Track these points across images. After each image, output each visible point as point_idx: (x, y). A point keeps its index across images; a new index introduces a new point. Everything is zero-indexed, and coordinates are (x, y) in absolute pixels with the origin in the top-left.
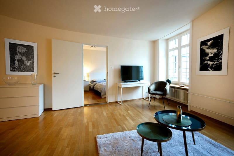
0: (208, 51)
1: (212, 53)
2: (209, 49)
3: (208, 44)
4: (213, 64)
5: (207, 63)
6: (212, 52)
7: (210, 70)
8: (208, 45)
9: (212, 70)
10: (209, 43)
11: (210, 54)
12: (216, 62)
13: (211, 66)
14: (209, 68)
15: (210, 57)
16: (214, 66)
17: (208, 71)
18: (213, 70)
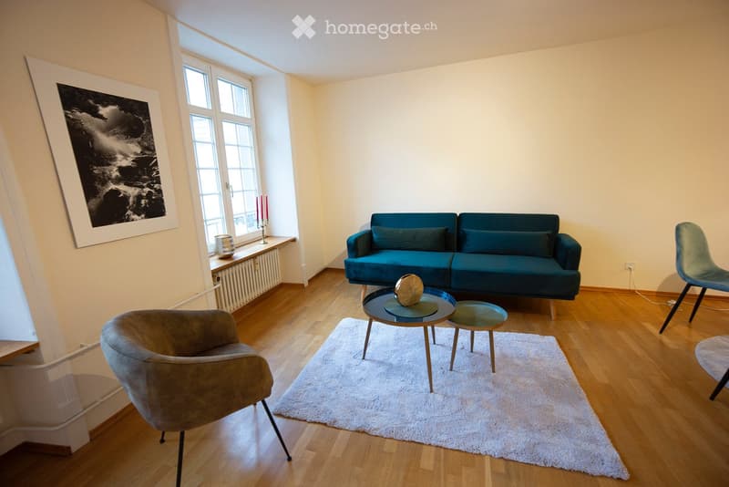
0: (108, 142)
1: (126, 156)
2: (112, 138)
3: (100, 112)
4: (139, 197)
5: (117, 192)
6: (126, 151)
7: (135, 217)
8: (101, 117)
9: (139, 215)
10: (104, 111)
11: (119, 157)
12: (147, 189)
13: (134, 202)
14: (129, 212)
15: (121, 169)
16: (143, 202)
17: (128, 221)
18: (143, 216)
